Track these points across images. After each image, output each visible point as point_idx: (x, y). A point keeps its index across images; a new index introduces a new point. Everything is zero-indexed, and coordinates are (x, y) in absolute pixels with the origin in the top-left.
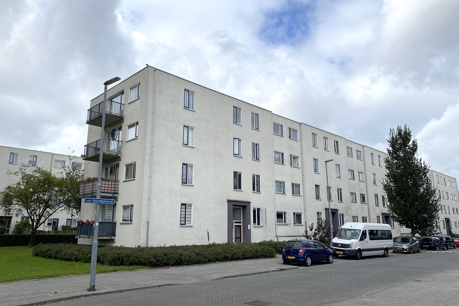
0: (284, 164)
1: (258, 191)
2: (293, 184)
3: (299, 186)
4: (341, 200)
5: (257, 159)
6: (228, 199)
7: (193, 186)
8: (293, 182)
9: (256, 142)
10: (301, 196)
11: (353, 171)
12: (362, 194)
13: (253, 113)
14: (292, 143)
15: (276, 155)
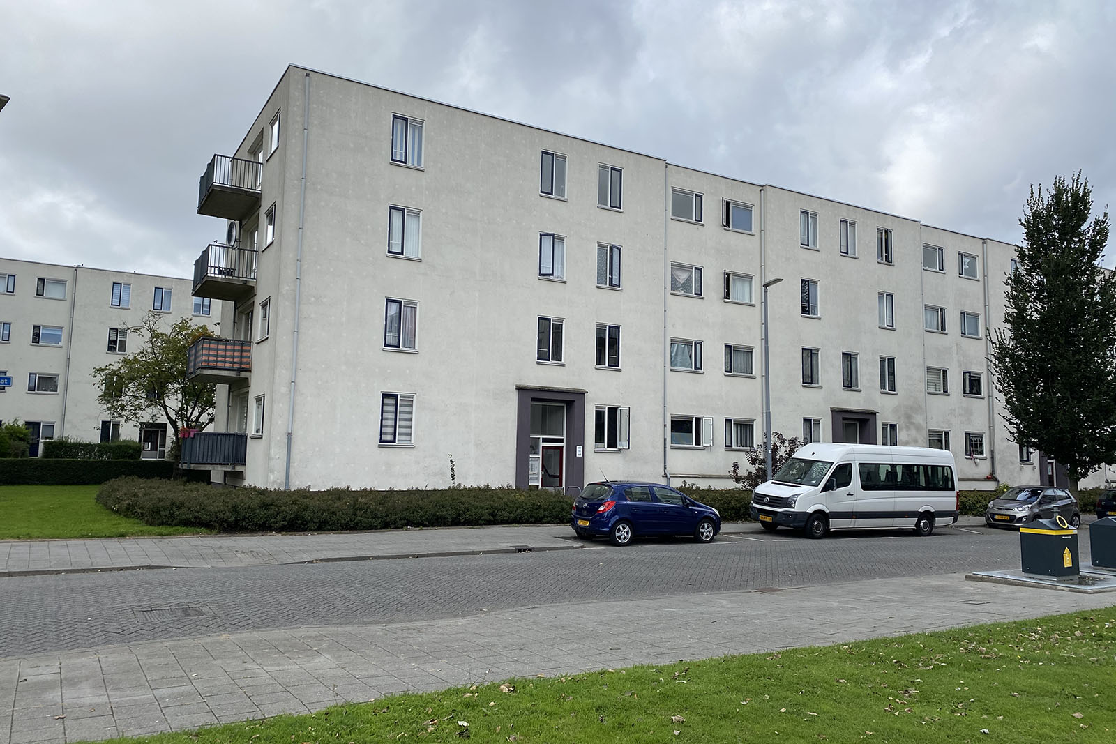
0: (702, 296)
1: (615, 363)
2: (728, 347)
3: (751, 353)
4: (892, 388)
5: (615, 286)
6: (518, 384)
7: (416, 353)
8: (729, 343)
9: (610, 242)
10: (754, 378)
11: (942, 310)
12: (969, 372)
13: (603, 167)
14: (734, 239)
15: (679, 273)
